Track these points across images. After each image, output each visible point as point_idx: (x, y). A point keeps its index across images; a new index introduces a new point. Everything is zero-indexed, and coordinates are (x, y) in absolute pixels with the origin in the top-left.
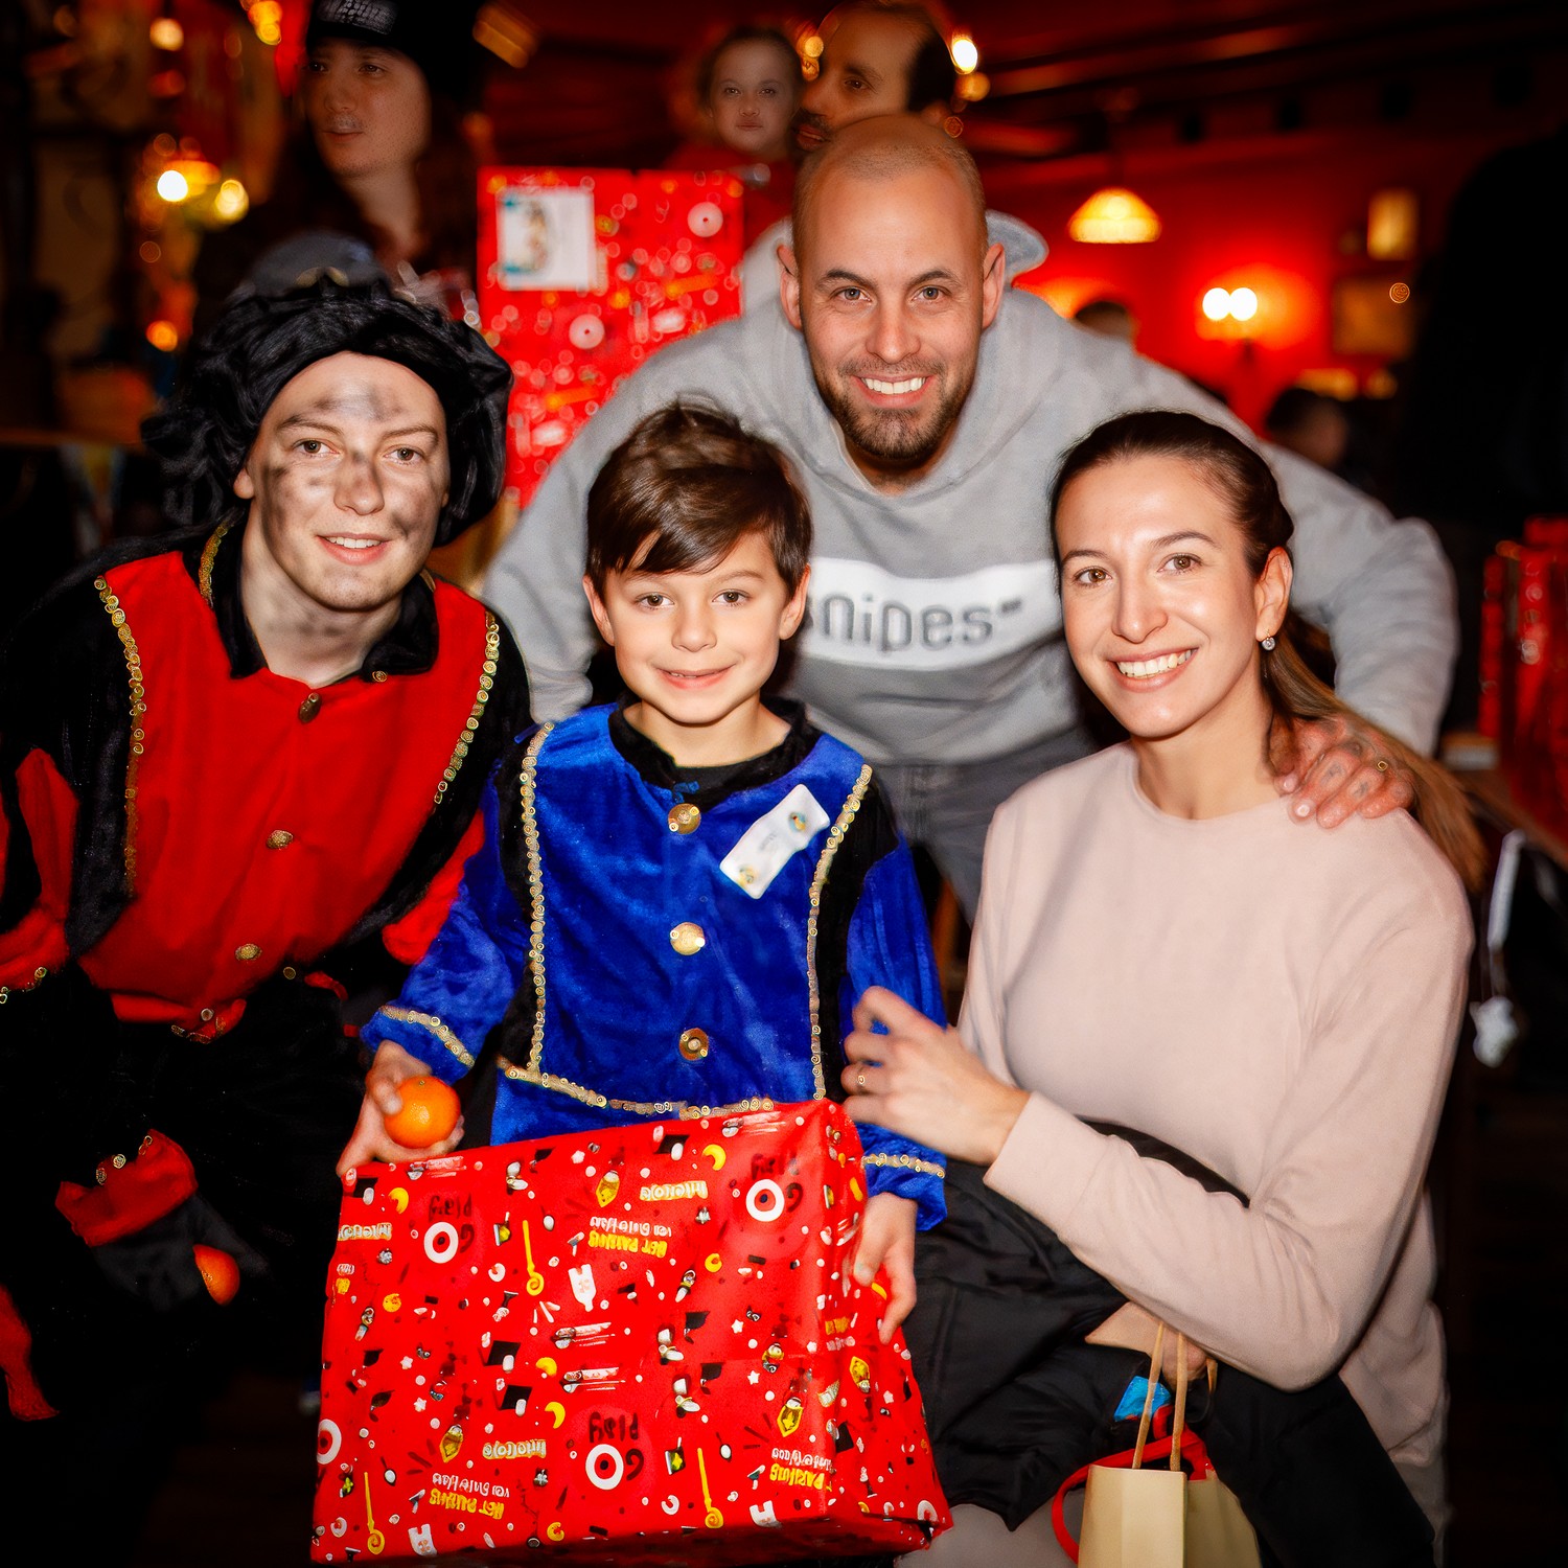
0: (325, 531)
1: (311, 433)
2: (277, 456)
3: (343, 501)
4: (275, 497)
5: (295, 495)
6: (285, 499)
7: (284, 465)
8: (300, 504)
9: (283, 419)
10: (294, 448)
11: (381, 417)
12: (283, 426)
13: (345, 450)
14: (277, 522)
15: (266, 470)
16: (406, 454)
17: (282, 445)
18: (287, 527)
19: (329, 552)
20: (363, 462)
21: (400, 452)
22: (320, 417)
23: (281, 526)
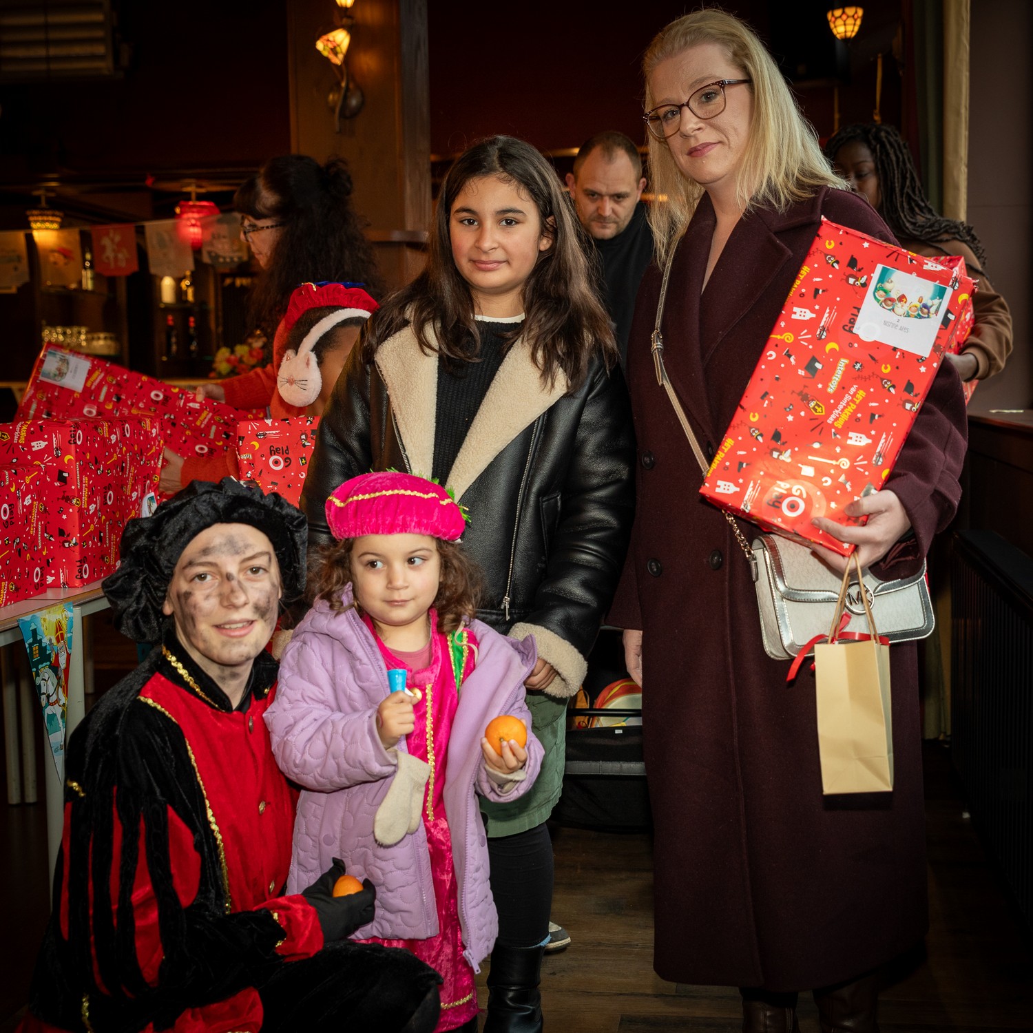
0: (218, 622)
1: (201, 570)
2: (184, 586)
3: (226, 604)
4: (186, 609)
5: (197, 606)
6: (192, 610)
7: (188, 590)
8: (201, 610)
9: (184, 564)
10: (192, 580)
11: (237, 553)
12: (185, 568)
13: (221, 575)
14: (191, 624)
15: (179, 596)
16: (255, 570)
17: (186, 580)
18: (197, 625)
19: (222, 634)
20: (233, 579)
21: (251, 570)
22: (204, 559)
23: (194, 626)
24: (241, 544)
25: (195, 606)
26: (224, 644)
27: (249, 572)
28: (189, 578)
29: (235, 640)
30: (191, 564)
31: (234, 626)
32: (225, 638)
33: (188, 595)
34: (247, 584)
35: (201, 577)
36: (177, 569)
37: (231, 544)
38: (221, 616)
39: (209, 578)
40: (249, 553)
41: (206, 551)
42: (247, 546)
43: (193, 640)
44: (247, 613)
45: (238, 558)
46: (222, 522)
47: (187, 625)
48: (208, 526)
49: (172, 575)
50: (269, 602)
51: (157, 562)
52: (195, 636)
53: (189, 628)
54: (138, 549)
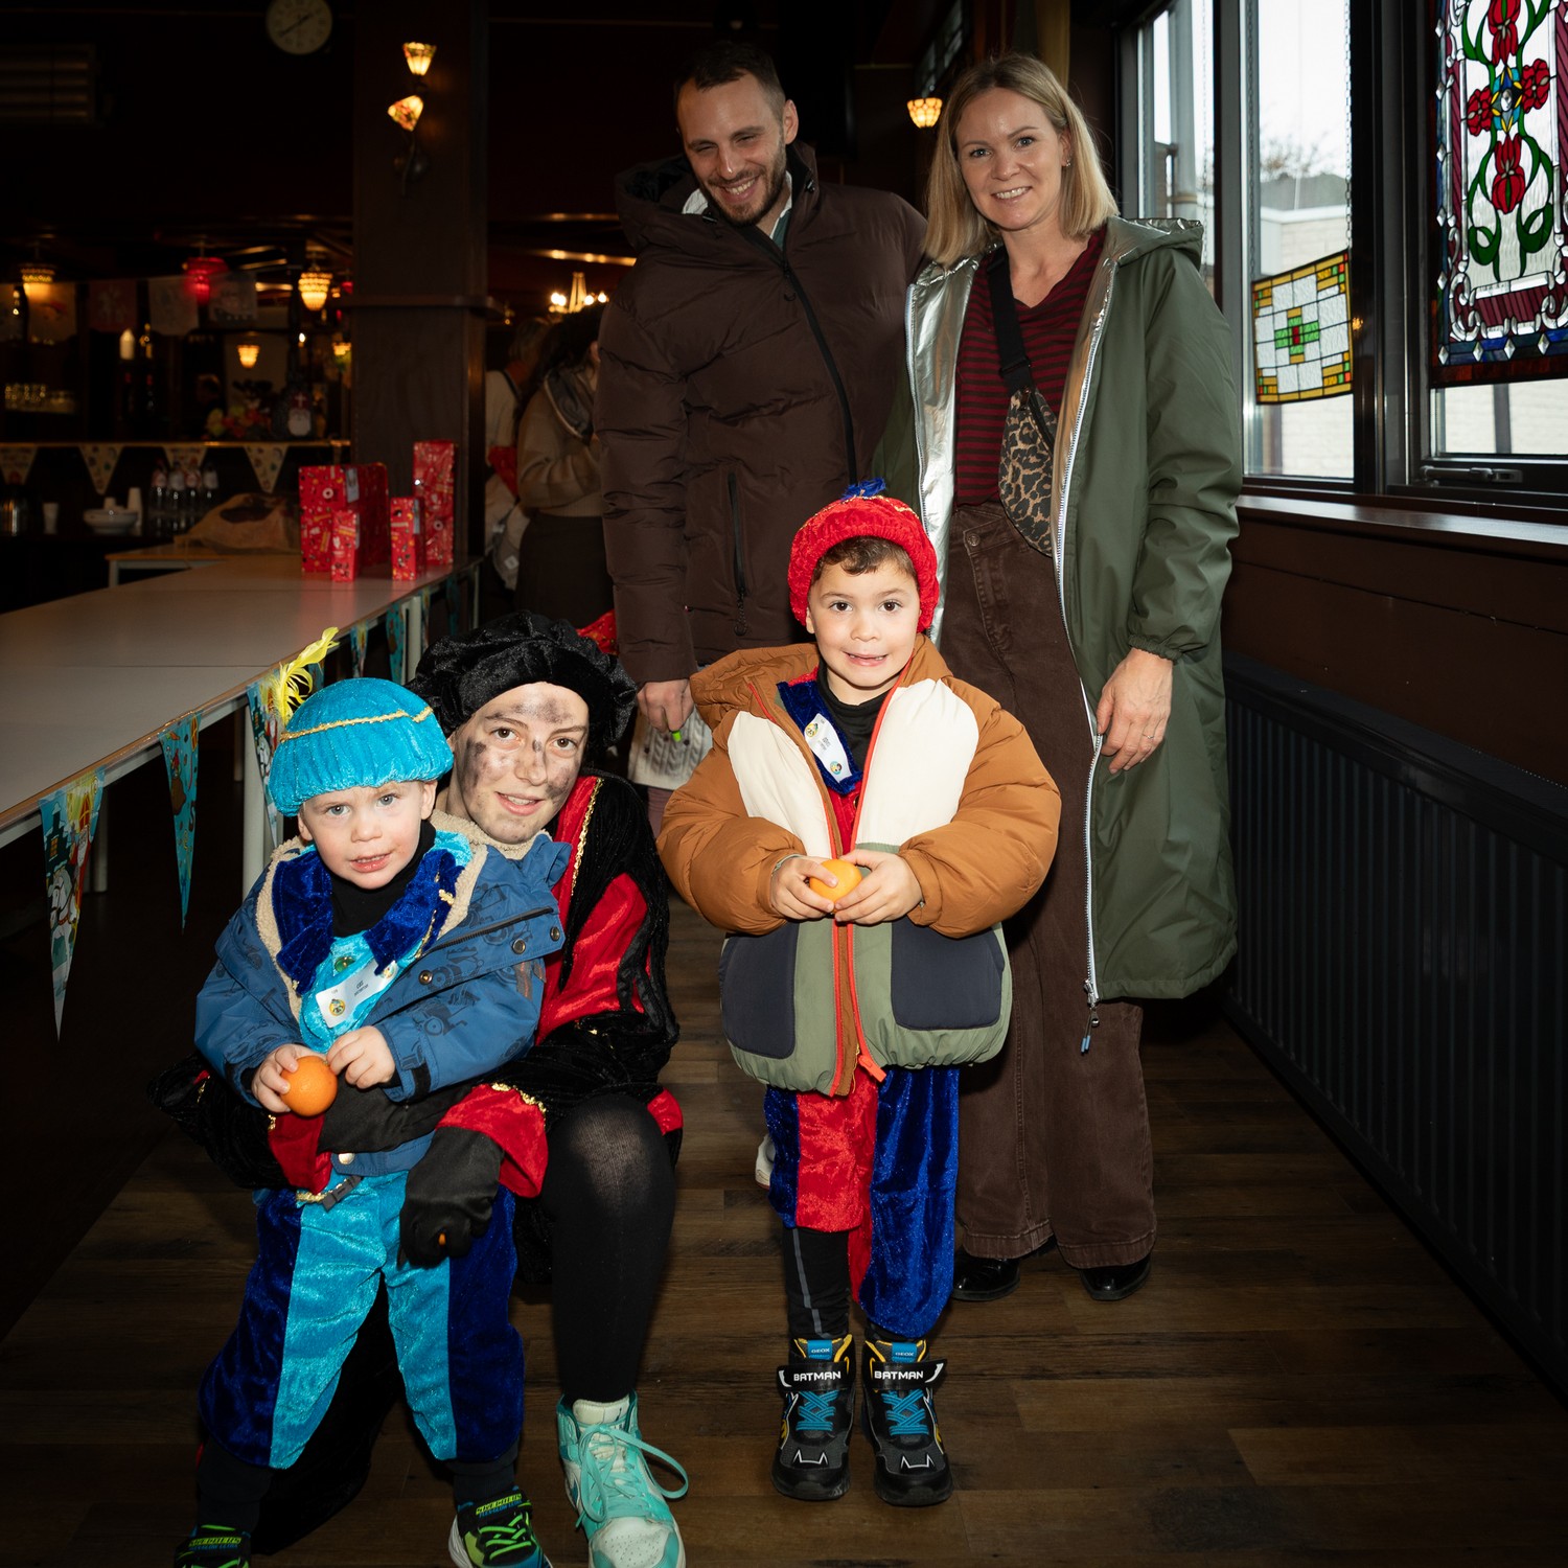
1: (506, 725)
2: (480, 736)
4: (473, 764)
5: (488, 765)
6: (480, 768)
7: (483, 742)
8: (490, 772)
9: (489, 714)
10: (493, 732)
11: (554, 721)
12: (488, 718)
13: (527, 740)
14: (472, 781)
15: (469, 744)
16: (563, 742)
17: (485, 731)
18: (478, 785)
19: (503, 805)
20: (539, 750)
21: (559, 741)
22: (515, 717)
23: (475, 784)
24: (561, 712)
25: (485, 765)
26: (500, 817)
27: (556, 744)
28: (489, 730)
29: (514, 817)
30: (497, 716)
31: (518, 801)
32: (504, 811)
33: (481, 747)
34: (550, 756)
35: (504, 732)
36: (478, 714)
37: (551, 711)
38: (511, 784)
39: (511, 735)
40: (566, 725)
41: (518, 708)
42: (566, 716)
43: (465, 797)
44: (539, 792)
45: (553, 727)
46: (548, 682)
47: (467, 779)
48: (532, 681)
49: (469, 717)
50: (567, 783)
51: (458, 699)
52: (470, 796)
53: (468, 783)
54: (441, 673)
